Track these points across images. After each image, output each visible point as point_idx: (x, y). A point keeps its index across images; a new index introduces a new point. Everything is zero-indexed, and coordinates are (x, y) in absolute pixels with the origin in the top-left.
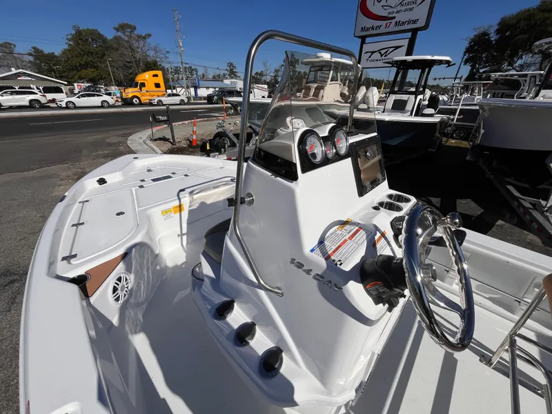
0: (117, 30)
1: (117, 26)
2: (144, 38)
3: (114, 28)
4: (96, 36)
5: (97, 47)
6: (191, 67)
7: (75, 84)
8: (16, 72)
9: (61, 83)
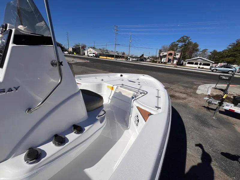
7: (219, 64)
8: (198, 58)
9: (212, 63)
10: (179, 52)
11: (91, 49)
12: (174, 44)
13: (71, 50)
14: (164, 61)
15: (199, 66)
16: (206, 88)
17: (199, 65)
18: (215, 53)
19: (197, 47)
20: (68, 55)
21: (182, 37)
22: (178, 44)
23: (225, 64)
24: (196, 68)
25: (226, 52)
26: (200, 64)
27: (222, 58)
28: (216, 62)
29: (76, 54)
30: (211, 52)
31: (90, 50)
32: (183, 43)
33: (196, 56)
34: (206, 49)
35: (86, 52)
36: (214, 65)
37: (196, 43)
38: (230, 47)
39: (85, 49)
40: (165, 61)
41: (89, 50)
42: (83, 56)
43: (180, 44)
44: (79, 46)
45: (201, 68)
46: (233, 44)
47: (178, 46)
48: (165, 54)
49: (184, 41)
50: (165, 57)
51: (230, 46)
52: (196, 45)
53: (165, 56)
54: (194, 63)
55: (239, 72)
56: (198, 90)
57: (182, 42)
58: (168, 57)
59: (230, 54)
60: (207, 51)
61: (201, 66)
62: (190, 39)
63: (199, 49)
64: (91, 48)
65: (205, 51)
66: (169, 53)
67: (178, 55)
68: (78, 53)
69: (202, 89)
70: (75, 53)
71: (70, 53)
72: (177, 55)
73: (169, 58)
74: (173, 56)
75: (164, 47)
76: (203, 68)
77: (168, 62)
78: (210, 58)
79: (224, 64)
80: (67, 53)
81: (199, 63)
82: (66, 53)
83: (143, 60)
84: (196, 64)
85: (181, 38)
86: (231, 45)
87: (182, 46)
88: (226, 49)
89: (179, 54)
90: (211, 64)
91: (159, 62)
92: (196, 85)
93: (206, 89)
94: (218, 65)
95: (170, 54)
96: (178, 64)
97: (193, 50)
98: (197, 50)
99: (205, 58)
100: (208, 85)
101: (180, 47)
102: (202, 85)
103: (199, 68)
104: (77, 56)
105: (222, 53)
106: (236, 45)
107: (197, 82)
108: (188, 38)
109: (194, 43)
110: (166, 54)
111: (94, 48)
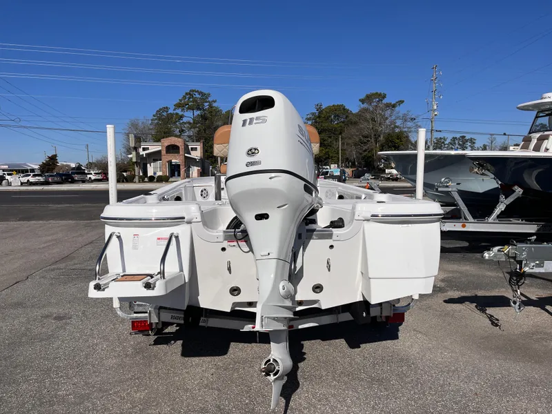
0: (362, 101)
1: (363, 97)
2: (394, 106)
3: (360, 100)
4: (339, 111)
5: (337, 124)
6: (463, 137)
12: (165, 114)
14: (155, 173)
21: (187, 94)
22: (182, 117)
32: (197, 113)
40: (159, 173)
43: (189, 116)
47: (185, 120)
48: (154, 148)
49: (198, 106)
50: (155, 160)
53: (155, 156)
57: (191, 108)
58: (166, 157)
62: (215, 101)
66: (166, 144)
67: (196, 149)
72: (192, 149)
73: (170, 162)
74: (182, 151)
77: (172, 175)
83: (73, 178)
85: (184, 97)
86: (308, 116)
89: (199, 147)
91: (142, 180)
95: (172, 149)
101: (189, 123)
106: (319, 117)
108: (207, 98)
110: (159, 148)
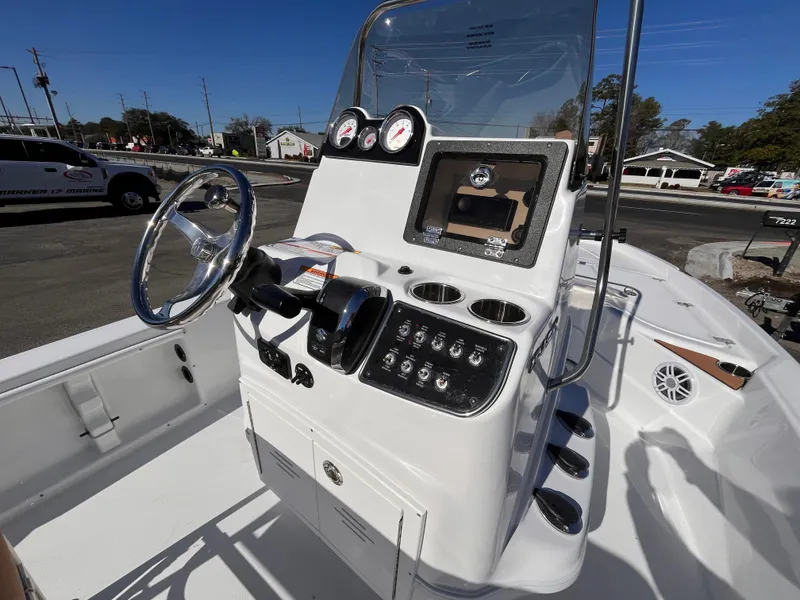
7: (729, 169)
8: (661, 152)
9: (706, 166)
10: (594, 133)
11: (289, 135)
13: (219, 140)
15: (663, 179)
16: (714, 256)
17: (666, 176)
18: (713, 131)
19: (656, 112)
20: (215, 158)
21: (604, 80)
23: (749, 170)
24: (654, 187)
25: (755, 129)
26: (669, 174)
27: (740, 148)
28: (719, 162)
29: (241, 155)
30: (700, 131)
31: (287, 140)
32: (609, 102)
33: (652, 145)
34: (684, 120)
35: (273, 146)
36: (711, 175)
37: (651, 100)
38: (769, 110)
39: (270, 135)
41: (282, 139)
42: (267, 163)
43: (597, 104)
44: (246, 124)
45: (673, 187)
46: (781, 97)
49: (613, 94)
51: (768, 105)
52: (652, 107)
54: (648, 170)
55: (796, 197)
56: (691, 264)
59: (767, 136)
60: (688, 127)
61: (672, 181)
63: (662, 119)
64: (291, 130)
65: (680, 124)
68: (245, 151)
69: (702, 259)
70: (235, 152)
71: (218, 151)
75: (540, 119)
76: (677, 187)
78: (697, 149)
79: (746, 170)
80: (212, 151)
81: (665, 169)
82: (207, 151)
84: (655, 173)
85: (600, 84)
86: (771, 101)
87: (604, 113)
88: (755, 115)
89: (596, 142)
90: (703, 172)
92: (676, 247)
93: (716, 261)
94: (726, 176)
96: (594, 177)
97: (642, 125)
98: (656, 124)
99: (680, 151)
100: (717, 247)
101: (598, 117)
102: (696, 248)
103: (665, 186)
104: (245, 161)
105: (741, 131)
106: (791, 101)
107: (676, 237)
109: (644, 100)
111: (299, 131)
